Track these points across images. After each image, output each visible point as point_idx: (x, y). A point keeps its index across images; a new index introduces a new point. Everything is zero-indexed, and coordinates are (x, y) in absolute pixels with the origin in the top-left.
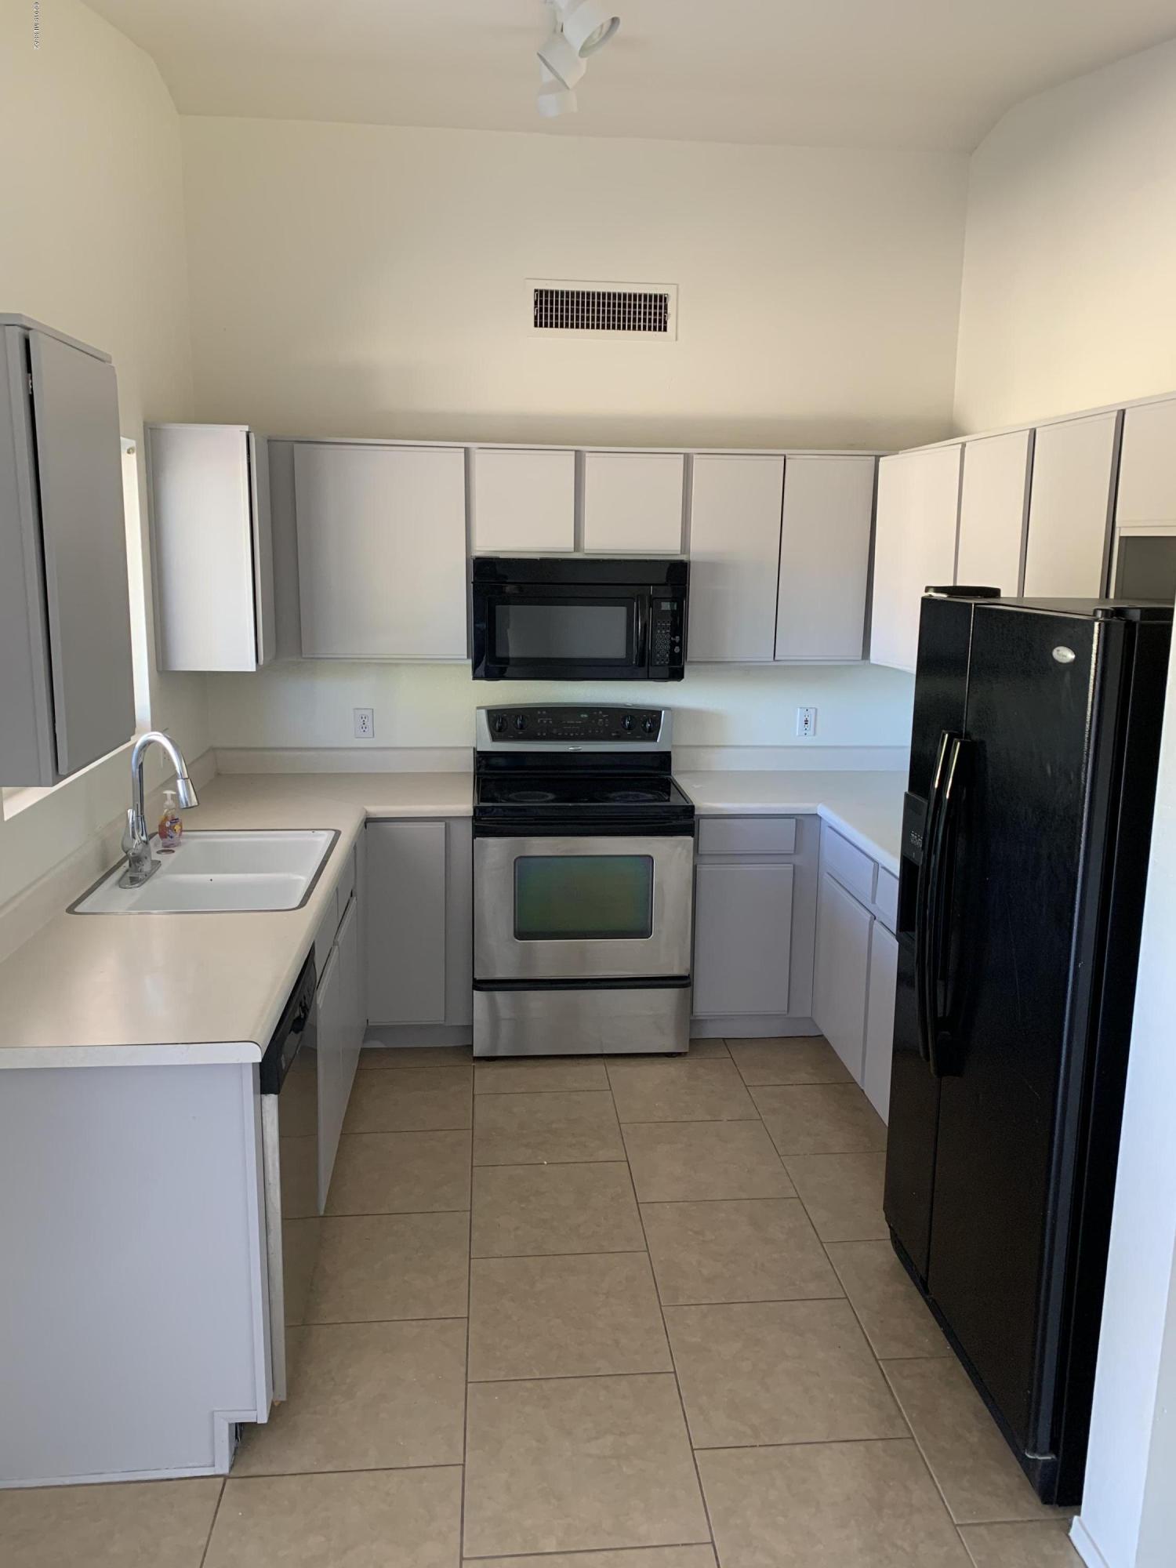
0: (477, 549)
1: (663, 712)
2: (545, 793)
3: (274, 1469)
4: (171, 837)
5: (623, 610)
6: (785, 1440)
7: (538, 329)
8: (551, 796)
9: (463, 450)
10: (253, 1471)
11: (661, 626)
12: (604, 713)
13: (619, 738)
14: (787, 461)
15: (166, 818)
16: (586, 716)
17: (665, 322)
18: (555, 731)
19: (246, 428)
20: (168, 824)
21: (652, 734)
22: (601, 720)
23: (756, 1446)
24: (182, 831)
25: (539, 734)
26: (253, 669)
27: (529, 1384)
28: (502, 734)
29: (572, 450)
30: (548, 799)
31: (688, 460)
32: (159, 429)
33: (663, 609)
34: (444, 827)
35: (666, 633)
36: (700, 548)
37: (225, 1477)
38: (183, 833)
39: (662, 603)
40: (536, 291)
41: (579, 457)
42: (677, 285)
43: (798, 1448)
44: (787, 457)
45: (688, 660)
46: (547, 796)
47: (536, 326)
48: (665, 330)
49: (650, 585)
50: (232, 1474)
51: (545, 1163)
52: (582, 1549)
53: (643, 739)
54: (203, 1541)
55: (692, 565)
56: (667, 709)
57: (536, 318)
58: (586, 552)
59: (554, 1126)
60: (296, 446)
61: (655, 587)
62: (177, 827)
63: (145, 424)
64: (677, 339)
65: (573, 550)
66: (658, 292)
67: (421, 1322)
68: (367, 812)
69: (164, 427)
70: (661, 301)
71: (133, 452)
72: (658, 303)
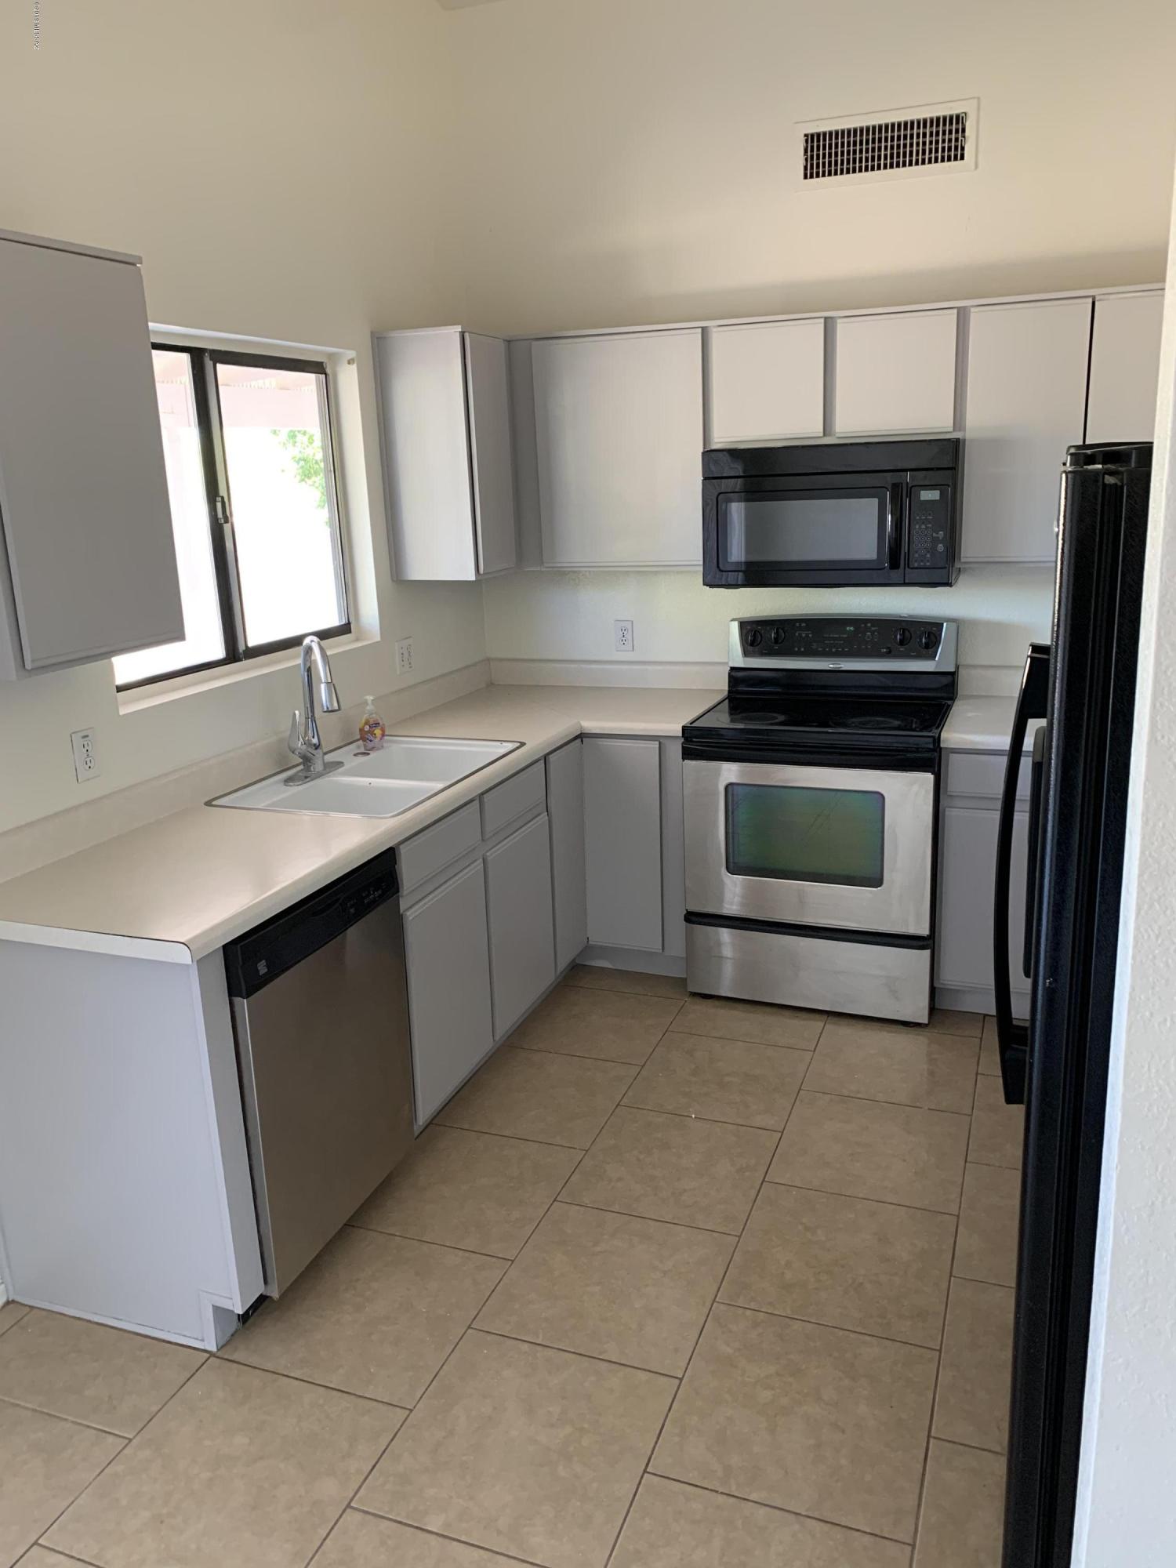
0: (716, 440)
1: (945, 624)
2: (775, 715)
3: (254, 1360)
4: (371, 741)
5: (875, 501)
6: (754, 1497)
7: (809, 181)
8: (781, 718)
9: (700, 330)
10: (235, 1357)
11: (920, 519)
12: (873, 626)
13: (890, 654)
14: (1097, 303)
15: (366, 723)
16: (852, 628)
17: (963, 149)
18: (814, 646)
19: (459, 328)
20: (367, 728)
21: (931, 651)
22: (869, 633)
23: (717, 1492)
24: (383, 735)
25: (796, 649)
26: (473, 578)
27: (525, 1347)
28: (757, 649)
29: (821, 317)
30: (777, 721)
31: (962, 316)
32: (385, 338)
33: (922, 499)
34: (658, 746)
35: (927, 528)
36: (979, 421)
37: (211, 1354)
38: (386, 738)
39: (922, 492)
40: (806, 135)
41: (829, 326)
42: (979, 98)
43: (763, 1511)
44: (1097, 298)
45: (963, 560)
46: (776, 718)
47: (806, 177)
48: (962, 158)
49: (906, 470)
50: (219, 1354)
51: (693, 1116)
52: (463, 1538)
53: (919, 656)
54: (155, 1409)
55: (967, 443)
56: (950, 620)
57: (806, 168)
58: (837, 435)
59: (727, 1079)
60: (534, 343)
61: (912, 473)
62: (378, 732)
63: (372, 333)
64: (976, 166)
65: (822, 435)
66: (954, 112)
67: (467, 1254)
68: (581, 727)
69: (392, 335)
70: (957, 123)
71: (354, 363)
72: (955, 124)
